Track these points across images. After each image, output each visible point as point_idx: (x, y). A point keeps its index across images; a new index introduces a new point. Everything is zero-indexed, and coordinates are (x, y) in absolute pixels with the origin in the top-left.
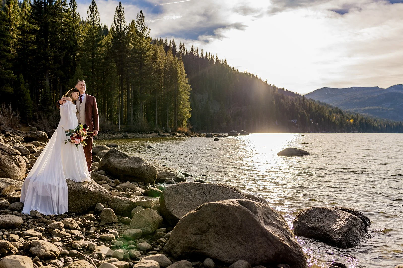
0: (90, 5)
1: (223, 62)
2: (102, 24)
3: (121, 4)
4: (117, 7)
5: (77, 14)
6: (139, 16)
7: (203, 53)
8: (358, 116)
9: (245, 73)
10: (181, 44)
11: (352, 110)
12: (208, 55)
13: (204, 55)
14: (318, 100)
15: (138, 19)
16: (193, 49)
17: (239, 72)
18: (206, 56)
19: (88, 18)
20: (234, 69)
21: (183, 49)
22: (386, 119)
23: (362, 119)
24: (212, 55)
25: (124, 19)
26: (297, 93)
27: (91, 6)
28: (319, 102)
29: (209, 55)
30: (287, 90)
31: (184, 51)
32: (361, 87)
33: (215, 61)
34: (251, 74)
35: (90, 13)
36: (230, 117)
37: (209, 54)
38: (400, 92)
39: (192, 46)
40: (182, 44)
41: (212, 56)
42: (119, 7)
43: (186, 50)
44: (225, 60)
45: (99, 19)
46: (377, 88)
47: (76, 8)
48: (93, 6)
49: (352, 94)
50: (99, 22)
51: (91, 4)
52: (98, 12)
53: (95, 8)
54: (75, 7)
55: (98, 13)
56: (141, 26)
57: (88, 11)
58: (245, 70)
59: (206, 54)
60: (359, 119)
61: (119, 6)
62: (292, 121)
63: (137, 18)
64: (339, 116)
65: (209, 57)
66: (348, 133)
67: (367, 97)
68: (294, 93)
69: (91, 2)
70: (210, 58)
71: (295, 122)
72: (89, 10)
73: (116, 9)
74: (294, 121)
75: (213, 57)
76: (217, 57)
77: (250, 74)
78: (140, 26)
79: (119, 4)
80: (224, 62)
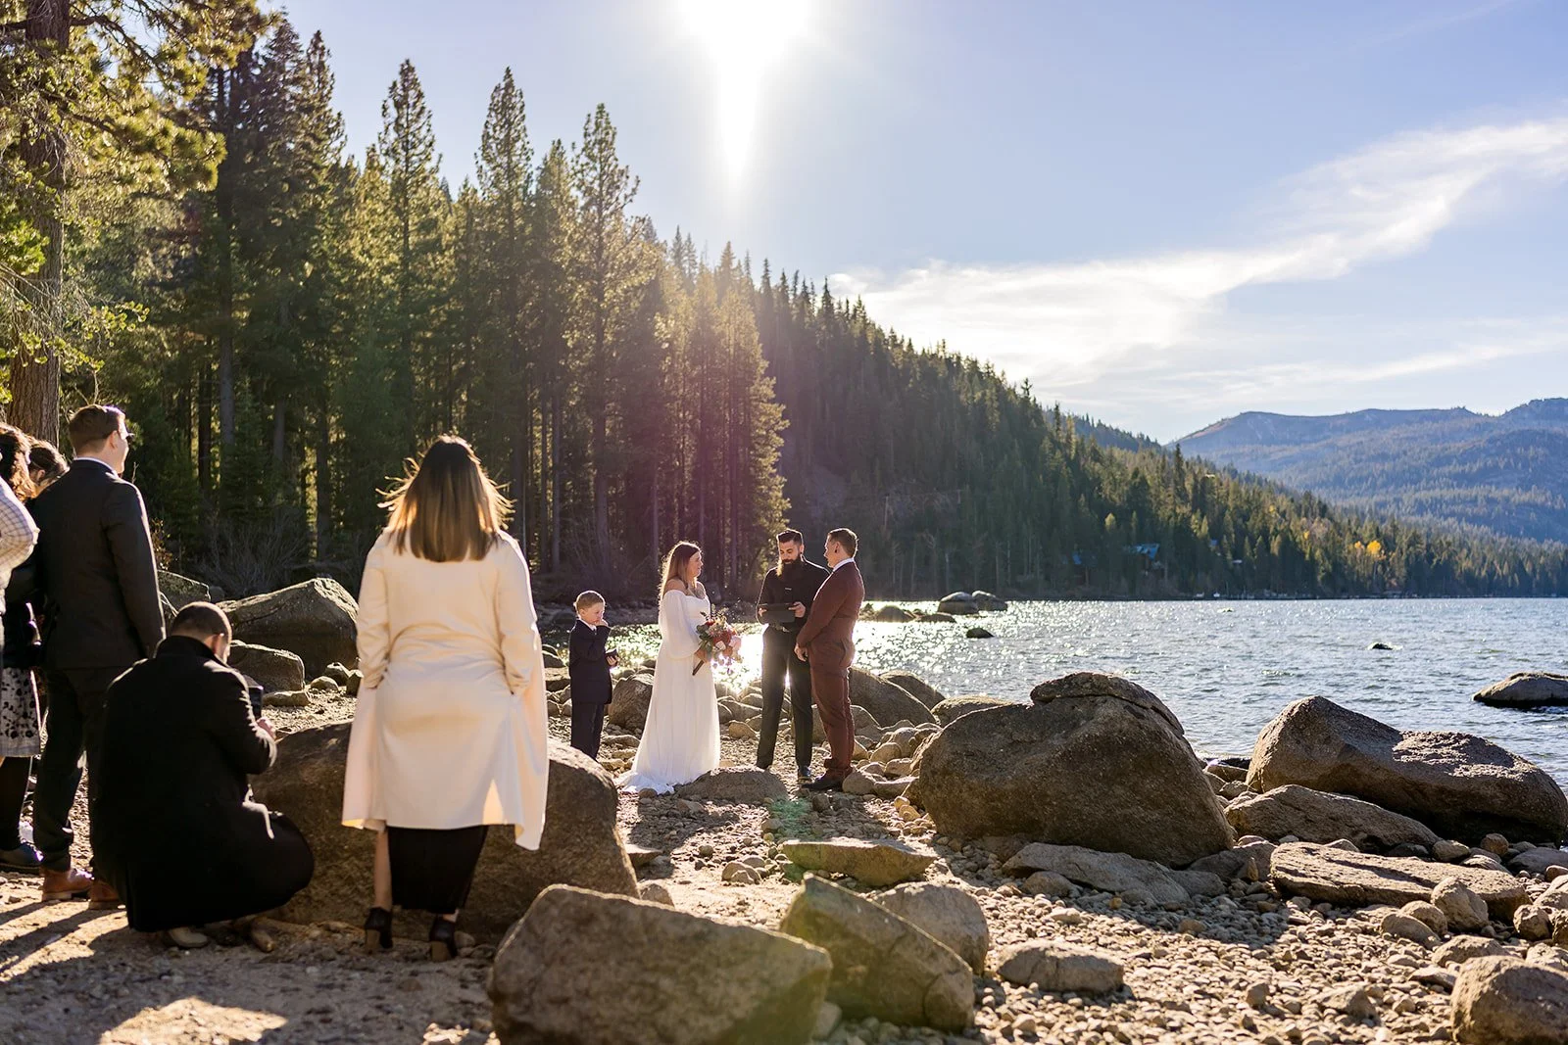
0: (395, 84)
1: (851, 312)
2: (441, 156)
3: (513, 77)
4: (497, 89)
5: (335, 116)
6: (592, 127)
7: (770, 275)
8: (1395, 528)
9: (941, 354)
10: (678, 238)
11: (1365, 502)
12: (790, 283)
13: (775, 281)
14: (1226, 463)
15: (589, 139)
16: (728, 256)
17: (918, 350)
18: (784, 286)
19: (382, 136)
20: (894, 338)
21: (686, 258)
22: (1504, 540)
23: (1414, 541)
24: (808, 284)
25: (526, 140)
26: (1142, 435)
27: (399, 85)
28: (1234, 473)
29: (796, 283)
30: (1100, 424)
31: (693, 264)
32: (1399, 408)
33: (818, 304)
34: (964, 358)
35: (393, 112)
36: (889, 537)
37: (796, 278)
38: (1557, 428)
39: (725, 246)
40: (684, 239)
41: (805, 287)
42: (503, 92)
43: (698, 260)
44: (860, 303)
45: (429, 138)
46: (1462, 412)
47: (329, 92)
48: (406, 84)
49: (1363, 439)
50: (429, 150)
51: (399, 79)
52: (427, 110)
53: (412, 93)
54: (324, 87)
55: (426, 114)
56: (602, 169)
57: (384, 107)
58: (941, 343)
59: (784, 278)
60: (1403, 540)
61: (503, 85)
62: (1139, 548)
63: (586, 135)
64: (1320, 528)
65: (795, 290)
66: (1361, 598)
67: (1425, 449)
68: (1130, 435)
69: (399, 69)
70: (799, 292)
71: (1152, 556)
72: (390, 103)
73: (493, 98)
74: (1146, 551)
75: (809, 290)
76: (827, 292)
77: (959, 358)
78: (598, 166)
79: (505, 78)
80: (855, 310)
